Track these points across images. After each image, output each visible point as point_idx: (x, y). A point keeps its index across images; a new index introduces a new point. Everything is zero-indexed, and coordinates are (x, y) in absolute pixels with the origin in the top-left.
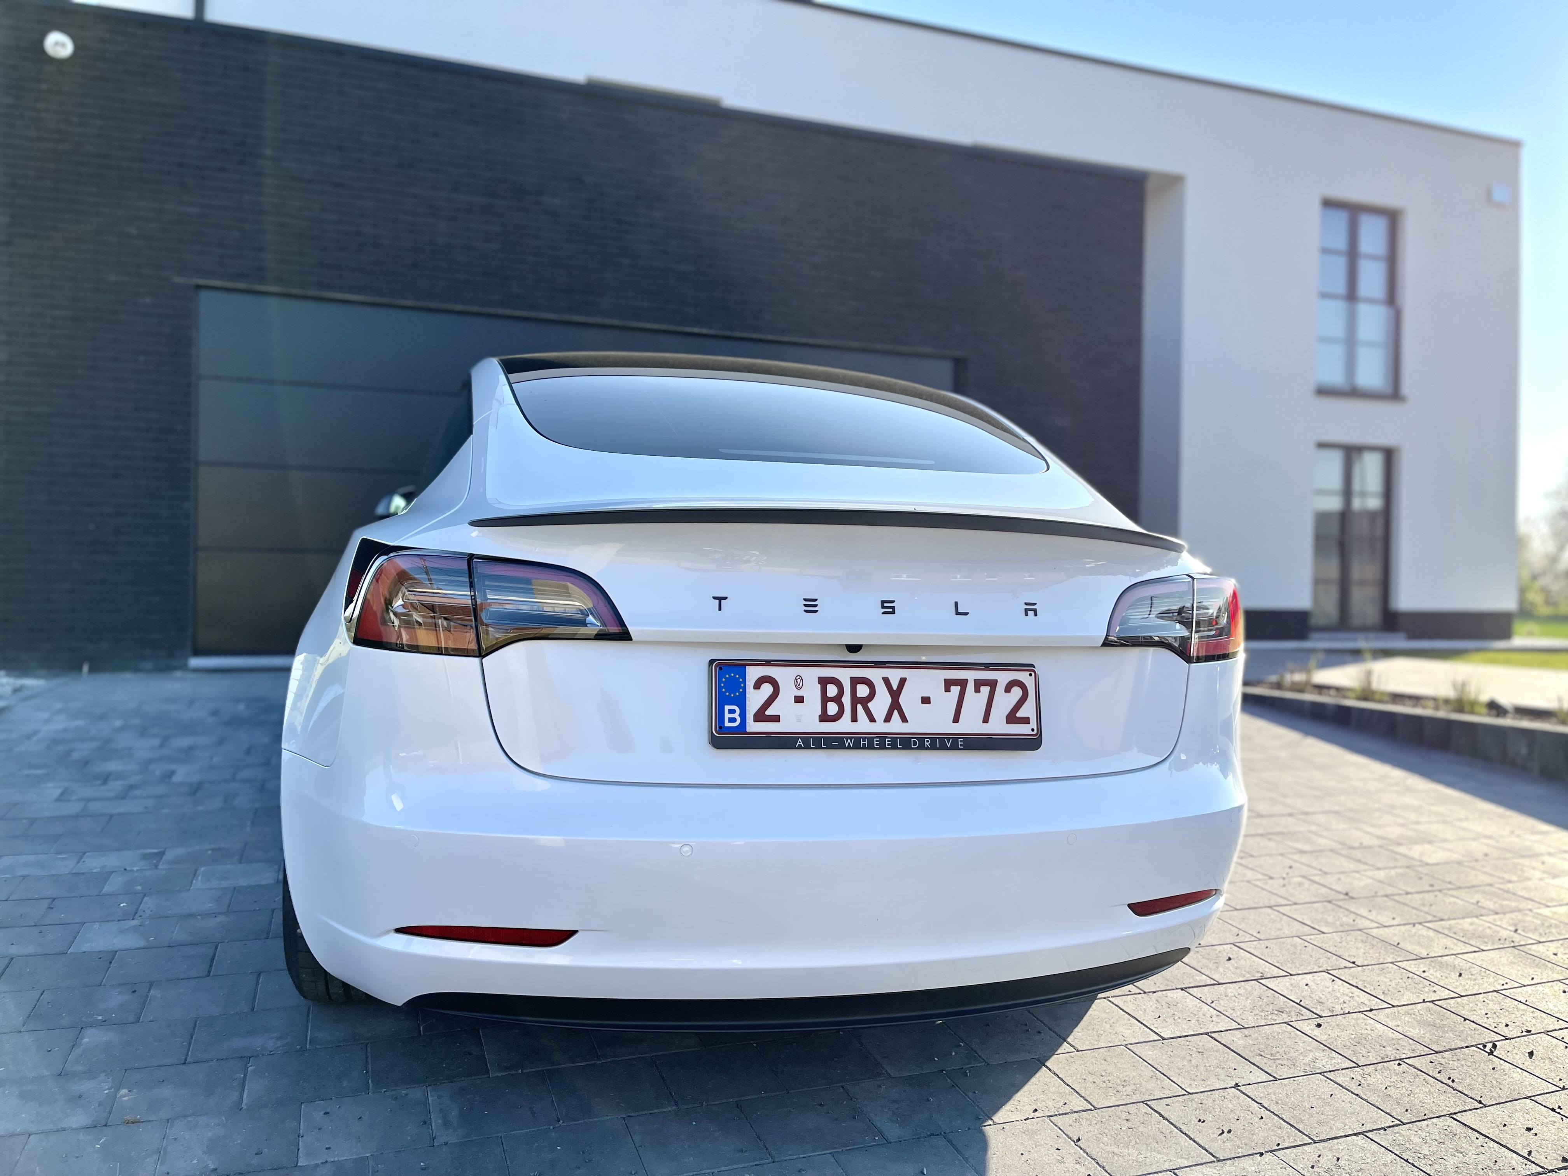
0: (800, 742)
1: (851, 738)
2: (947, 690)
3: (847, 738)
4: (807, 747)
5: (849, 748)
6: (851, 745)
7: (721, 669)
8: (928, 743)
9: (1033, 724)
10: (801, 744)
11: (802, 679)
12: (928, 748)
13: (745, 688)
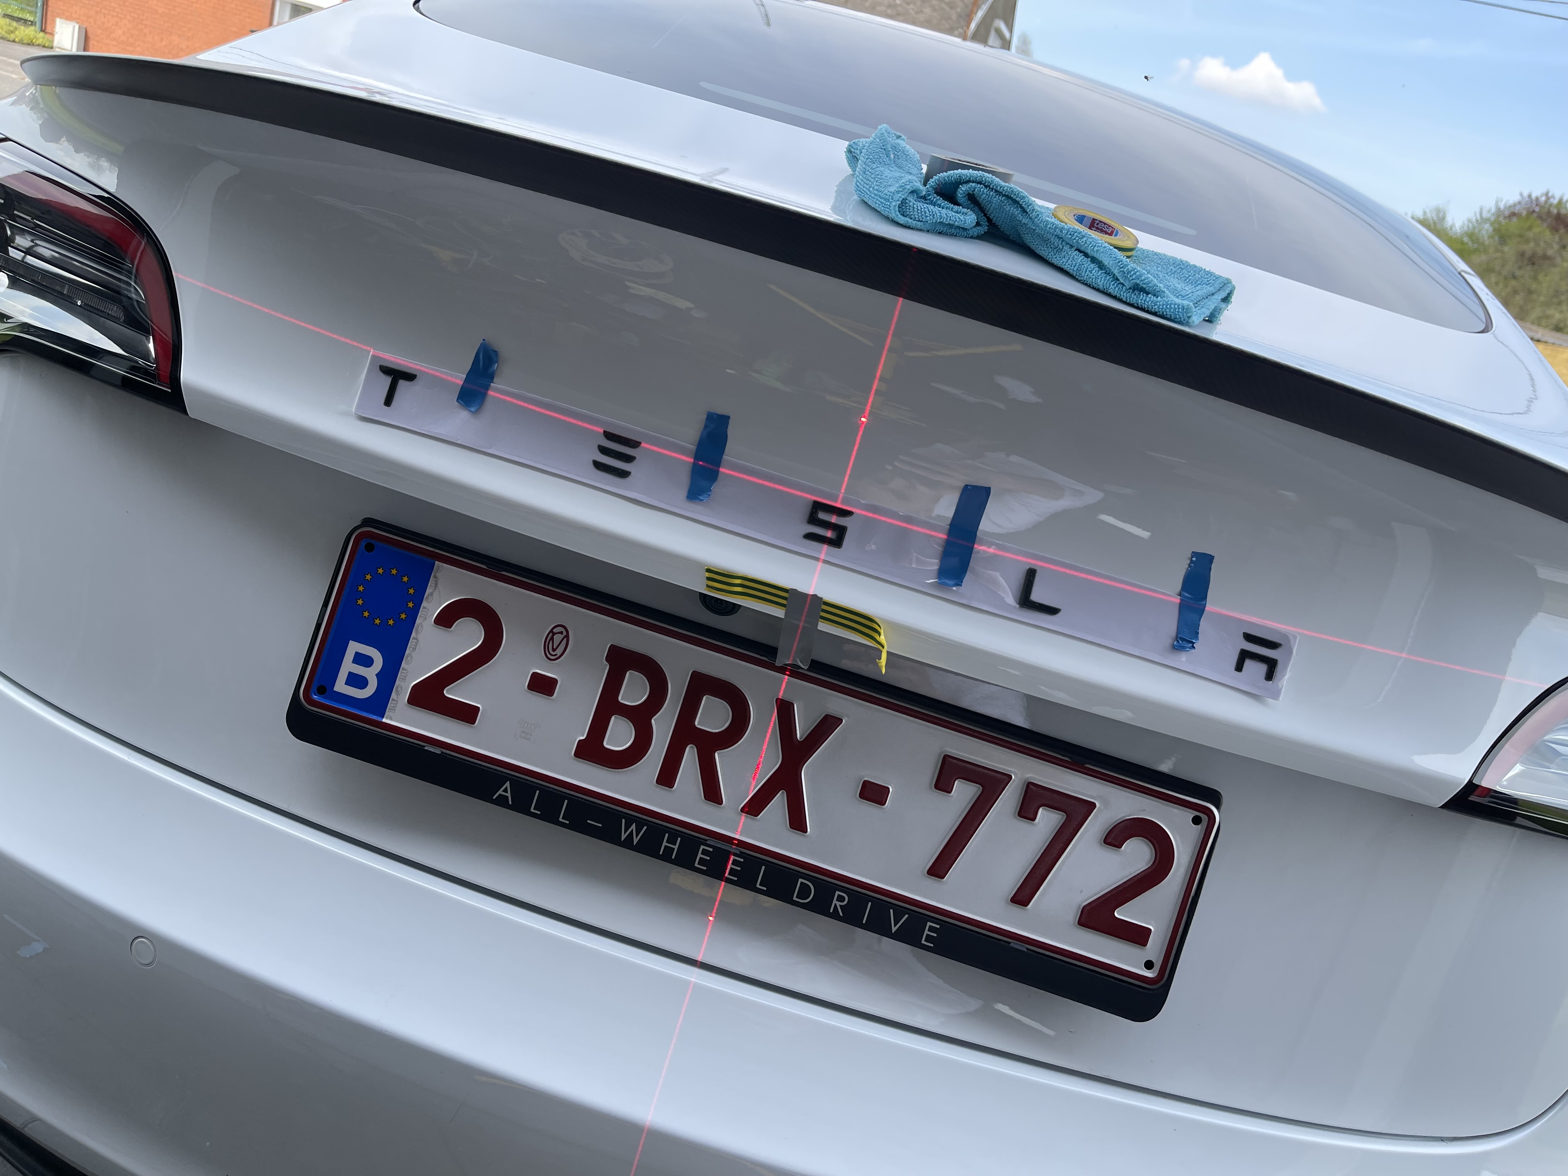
0: (506, 790)
1: (640, 824)
2: (943, 784)
3: (630, 821)
4: (520, 805)
5: (627, 844)
6: (636, 841)
7: (370, 548)
8: (838, 904)
9: (1155, 948)
10: (509, 795)
11: (567, 636)
12: (835, 916)
13: (413, 615)
